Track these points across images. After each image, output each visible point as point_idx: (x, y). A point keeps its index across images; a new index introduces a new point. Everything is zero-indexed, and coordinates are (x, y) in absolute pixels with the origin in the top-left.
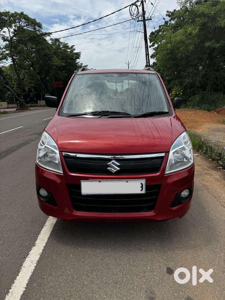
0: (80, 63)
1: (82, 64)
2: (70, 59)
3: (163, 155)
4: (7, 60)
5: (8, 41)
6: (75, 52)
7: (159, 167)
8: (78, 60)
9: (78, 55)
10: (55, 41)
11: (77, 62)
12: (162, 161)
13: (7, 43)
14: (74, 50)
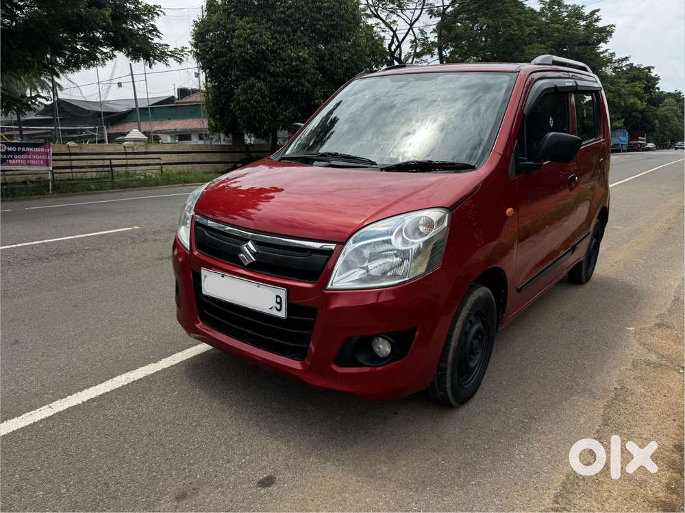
0: (610, 51)
1: (613, 54)
2: (580, 44)
3: (332, 246)
4: (432, 57)
5: (439, 15)
6: (600, 24)
7: (320, 271)
8: (603, 47)
9: (605, 33)
10: (549, 5)
11: (601, 50)
12: (328, 259)
13: (439, 19)
14: (597, 20)
